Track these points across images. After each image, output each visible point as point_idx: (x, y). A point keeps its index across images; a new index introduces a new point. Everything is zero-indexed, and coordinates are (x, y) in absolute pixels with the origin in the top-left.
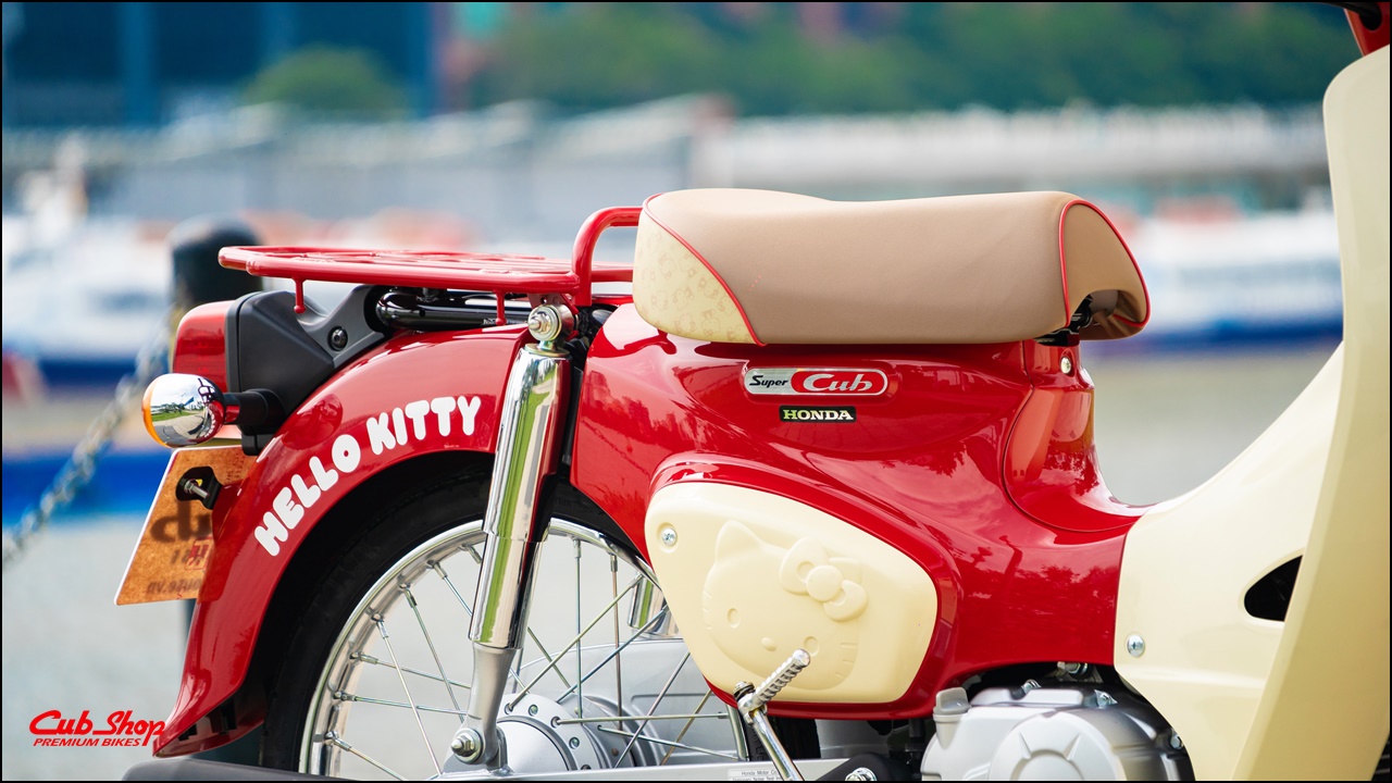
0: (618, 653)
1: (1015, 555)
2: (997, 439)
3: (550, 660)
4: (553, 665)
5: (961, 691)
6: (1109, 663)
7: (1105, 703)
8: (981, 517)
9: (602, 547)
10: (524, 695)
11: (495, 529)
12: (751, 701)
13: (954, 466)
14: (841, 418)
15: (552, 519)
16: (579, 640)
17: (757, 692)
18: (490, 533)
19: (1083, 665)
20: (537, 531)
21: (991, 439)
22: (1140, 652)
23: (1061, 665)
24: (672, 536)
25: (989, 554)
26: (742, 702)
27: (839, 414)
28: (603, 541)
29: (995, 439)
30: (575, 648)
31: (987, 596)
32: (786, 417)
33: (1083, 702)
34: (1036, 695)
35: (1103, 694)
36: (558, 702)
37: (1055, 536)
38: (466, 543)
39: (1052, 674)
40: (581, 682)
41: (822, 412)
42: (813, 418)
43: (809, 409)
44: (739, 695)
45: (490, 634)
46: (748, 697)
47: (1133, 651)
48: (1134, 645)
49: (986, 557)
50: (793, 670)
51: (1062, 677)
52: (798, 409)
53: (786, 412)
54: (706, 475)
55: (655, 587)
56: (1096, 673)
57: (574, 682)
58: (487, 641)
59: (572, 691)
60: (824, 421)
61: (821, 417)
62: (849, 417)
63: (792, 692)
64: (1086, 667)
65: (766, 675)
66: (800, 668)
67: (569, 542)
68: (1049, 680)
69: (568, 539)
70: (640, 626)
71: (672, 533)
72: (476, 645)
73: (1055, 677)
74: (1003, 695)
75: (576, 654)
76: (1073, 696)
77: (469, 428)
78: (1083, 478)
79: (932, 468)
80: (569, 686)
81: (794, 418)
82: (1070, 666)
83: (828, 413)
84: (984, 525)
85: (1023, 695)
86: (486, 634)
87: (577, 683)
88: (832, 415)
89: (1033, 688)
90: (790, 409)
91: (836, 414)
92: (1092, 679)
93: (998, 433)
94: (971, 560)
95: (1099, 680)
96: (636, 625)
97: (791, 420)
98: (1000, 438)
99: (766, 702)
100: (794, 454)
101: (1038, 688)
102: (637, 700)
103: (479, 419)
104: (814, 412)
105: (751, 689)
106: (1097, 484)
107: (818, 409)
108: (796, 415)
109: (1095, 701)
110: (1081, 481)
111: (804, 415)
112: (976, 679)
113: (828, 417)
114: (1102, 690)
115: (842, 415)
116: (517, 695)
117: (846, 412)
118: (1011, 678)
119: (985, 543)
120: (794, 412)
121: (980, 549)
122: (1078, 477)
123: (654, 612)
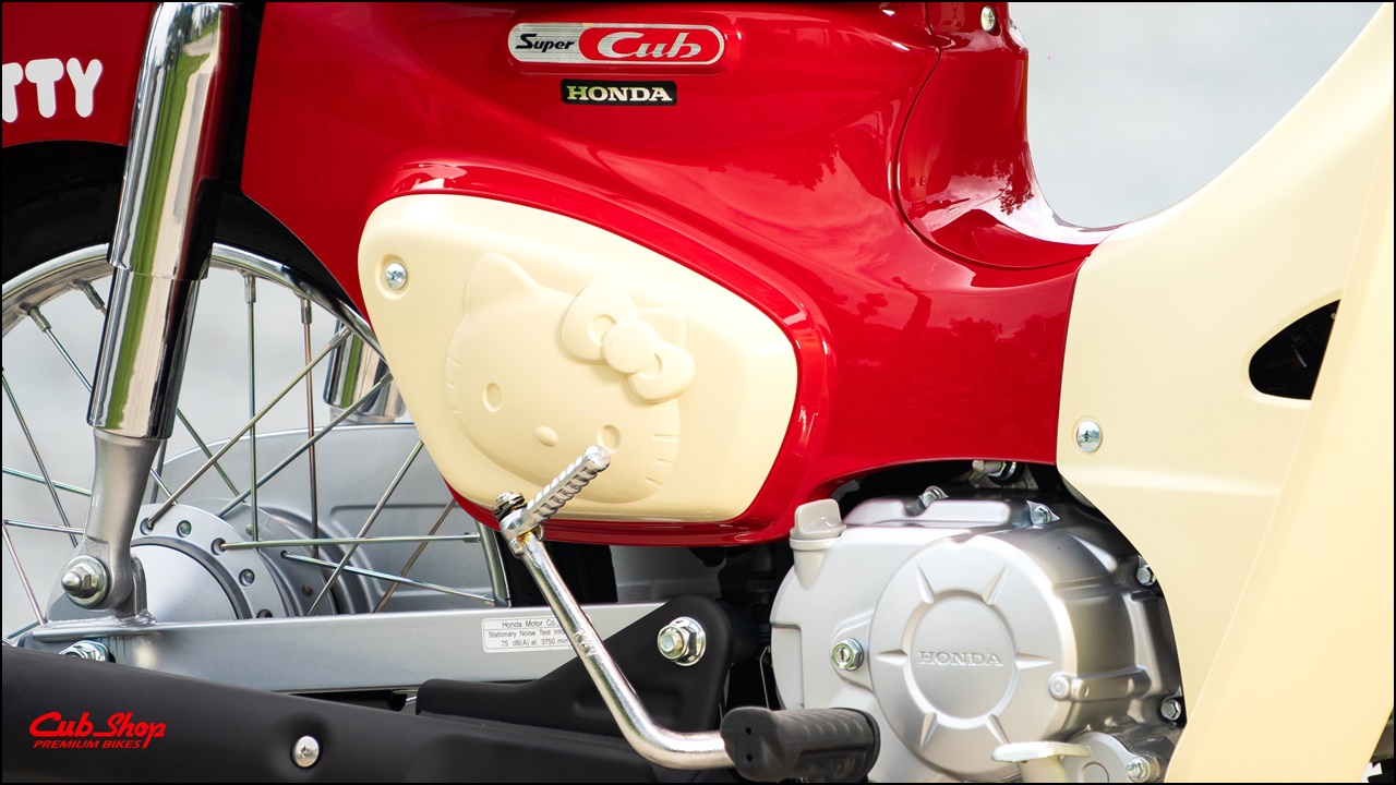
0: (312, 444)
1: (919, 301)
2: (886, 132)
3: (210, 455)
4: (214, 463)
5: (831, 505)
6: (1051, 463)
7: (1041, 521)
8: (862, 248)
9: (289, 286)
10: (169, 506)
11: (126, 259)
12: (520, 521)
13: (820, 174)
14: (653, 99)
15: (215, 245)
16: (252, 427)
17: (529, 507)
18: (120, 267)
19: (1009, 464)
20: (194, 264)
21: (877, 132)
22: (1095, 445)
23: (978, 464)
24: (400, 275)
25: (884, 303)
26: (507, 521)
27: (652, 92)
28: (287, 278)
29: (881, 133)
30: (247, 436)
31: (876, 364)
32: (572, 97)
33: (1012, 518)
34: (942, 510)
35: (1039, 507)
36: (221, 516)
37: (974, 274)
38: (80, 279)
39: (963, 478)
40: (256, 487)
41: (625, 90)
42: (612, 99)
43: (606, 84)
44: (505, 510)
45: (120, 417)
46: (516, 515)
47: (1085, 444)
48: (1086, 435)
49: (880, 309)
50: (585, 475)
51: (979, 481)
52: (590, 84)
53: (571, 89)
54: (448, 183)
55: (366, 345)
56: (1028, 474)
57: (245, 486)
58: (116, 428)
59: (242, 500)
60: (628, 103)
61: (623, 98)
62: (666, 98)
63: (580, 506)
64: (1014, 466)
65: (542, 483)
66: (594, 473)
67: (236, 279)
68: (959, 485)
69: (235, 275)
70: (343, 405)
71: (399, 269)
72: (101, 434)
73: (968, 482)
74: (895, 508)
75: (249, 446)
76: (996, 511)
77: (84, 106)
78: (1010, 188)
79: (780, 176)
80: (237, 493)
81: (584, 98)
82: (990, 467)
83: (634, 91)
84: (864, 261)
85: (923, 508)
86: (114, 419)
87: (249, 487)
88: (640, 94)
89: (938, 499)
90: (578, 83)
91: (646, 92)
92: (1022, 485)
93: (887, 123)
94: (856, 312)
95: (1033, 485)
96: (338, 401)
97: (578, 101)
98: (891, 130)
99: (541, 523)
100: (581, 151)
101: (946, 499)
102: (340, 514)
103: (99, 92)
104: (614, 90)
105: (520, 502)
106: (1031, 196)
107: (619, 85)
108: (586, 94)
109: (1027, 517)
110: (1008, 192)
111: (598, 94)
112: (854, 486)
113: (635, 98)
114: (1037, 500)
115: (655, 95)
116: (158, 507)
117: (662, 90)
118: (904, 484)
119: (873, 287)
120: (584, 89)
121: (869, 296)
122: (1004, 186)
123: (365, 386)
